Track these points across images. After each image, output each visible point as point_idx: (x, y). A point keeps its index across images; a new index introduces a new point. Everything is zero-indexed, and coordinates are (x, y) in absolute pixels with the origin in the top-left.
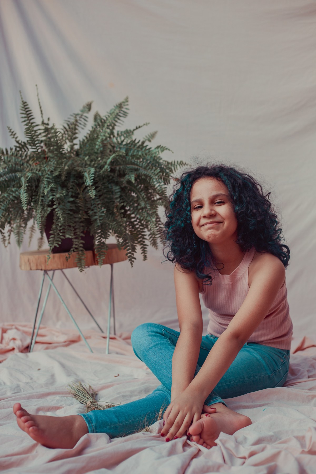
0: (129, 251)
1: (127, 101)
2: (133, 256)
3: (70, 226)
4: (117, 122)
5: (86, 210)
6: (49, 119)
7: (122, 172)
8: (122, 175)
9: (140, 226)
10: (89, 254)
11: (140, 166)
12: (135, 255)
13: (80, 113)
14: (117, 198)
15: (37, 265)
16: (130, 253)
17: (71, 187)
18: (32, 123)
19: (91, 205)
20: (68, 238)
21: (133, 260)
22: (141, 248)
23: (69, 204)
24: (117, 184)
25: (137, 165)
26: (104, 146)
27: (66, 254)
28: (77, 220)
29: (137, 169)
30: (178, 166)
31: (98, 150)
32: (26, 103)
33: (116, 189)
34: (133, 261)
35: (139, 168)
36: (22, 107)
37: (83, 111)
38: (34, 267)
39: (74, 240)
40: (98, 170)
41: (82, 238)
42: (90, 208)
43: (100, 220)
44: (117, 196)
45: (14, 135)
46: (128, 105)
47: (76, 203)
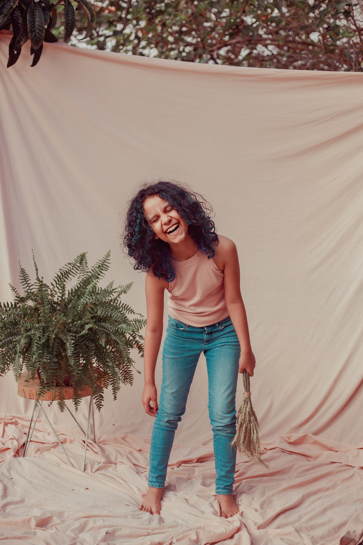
0: (97, 401)
1: (108, 255)
2: (101, 404)
4: (100, 275)
6: (42, 278)
10: (71, 390)
11: (110, 332)
13: (73, 262)
15: (30, 395)
16: (98, 402)
18: (28, 284)
21: (101, 406)
22: (113, 389)
29: (109, 333)
32: (23, 269)
34: (101, 408)
35: (110, 333)
36: (21, 272)
38: (28, 397)
43: (77, 376)
44: (92, 353)
45: (14, 290)
46: (109, 260)
47: (60, 363)
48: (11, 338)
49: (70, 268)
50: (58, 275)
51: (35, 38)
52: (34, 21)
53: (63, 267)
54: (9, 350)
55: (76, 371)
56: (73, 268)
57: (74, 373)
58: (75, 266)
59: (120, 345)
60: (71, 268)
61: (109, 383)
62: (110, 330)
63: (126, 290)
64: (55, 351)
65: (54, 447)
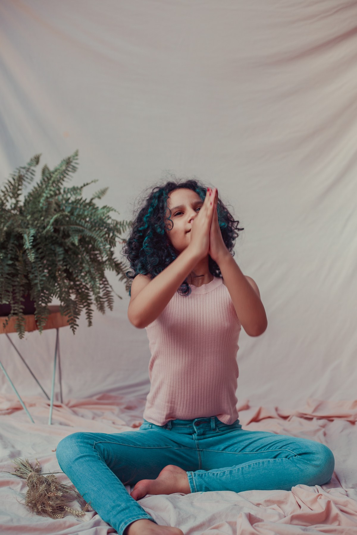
1: (76, 154)
2: (75, 322)
3: (8, 291)
4: (65, 177)
5: (25, 274)
7: (66, 233)
8: (66, 235)
9: (85, 289)
10: (31, 319)
11: (84, 227)
12: (78, 322)
13: (27, 166)
14: (59, 261)
16: (72, 319)
17: (10, 248)
19: (32, 268)
20: (5, 304)
21: (75, 326)
22: (87, 313)
23: (7, 268)
24: (61, 245)
25: (82, 226)
26: (49, 204)
27: (6, 318)
28: (16, 283)
30: (127, 227)
31: (42, 208)
33: (60, 250)
34: (75, 328)
35: (83, 229)
37: (30, 164)
39: (12, 305)
40: (41, 230)
41: (22, 303)
42: (30, 272)
43: (41, 284)
44: (60, 258)
46: (77, 159)
47: (15, 265)
50: (9, 181)
53: (15, 172)
63: (100, 196)
64: (10, 253)
65: (9, 413)
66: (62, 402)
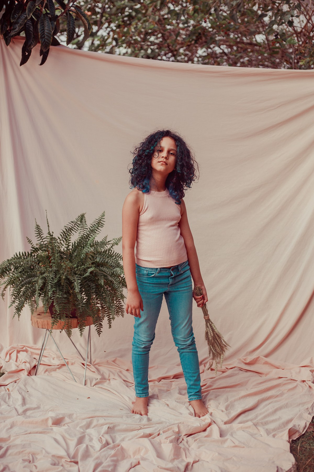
0: (98, 328)
1: (103, 215)
2: (100, 330)
4: (97, 230)
6: (53, 232)
10: (75, 321)
11: (107, 274)
13: (75, 221)
15: (42, 326)
16: (99, 328)
18: (42, 237)
21: (100, 332)
22: (108, 320)
29: (106, 275)
32: (38, 225)
35: (107, 275)
36: (36, 227)
38: (41, 327)
43: (82, 309)
44: (93, 291)
45: (30, 242)
46: (104, 219)
47: (69, 298)
48: (30, 279)
49: (72, 225)
50: (63, 231)
51: (44, 43)
52: (44, 29)
53: (67, 225)
54: (28, 289)
55: (81, 305)
56: (75, 225)
57: (79, 306)
58: (77, 224)
59: (115, 284)
60: (74, 225)
61: (105, 315)
62: (107, 272)
63: (117, 242)
64: (65, 289)
65: (59, 368)
66: (91, 364)
